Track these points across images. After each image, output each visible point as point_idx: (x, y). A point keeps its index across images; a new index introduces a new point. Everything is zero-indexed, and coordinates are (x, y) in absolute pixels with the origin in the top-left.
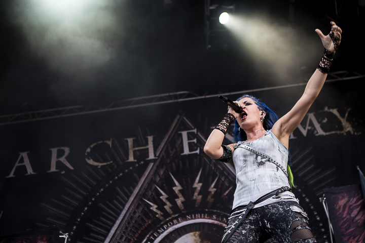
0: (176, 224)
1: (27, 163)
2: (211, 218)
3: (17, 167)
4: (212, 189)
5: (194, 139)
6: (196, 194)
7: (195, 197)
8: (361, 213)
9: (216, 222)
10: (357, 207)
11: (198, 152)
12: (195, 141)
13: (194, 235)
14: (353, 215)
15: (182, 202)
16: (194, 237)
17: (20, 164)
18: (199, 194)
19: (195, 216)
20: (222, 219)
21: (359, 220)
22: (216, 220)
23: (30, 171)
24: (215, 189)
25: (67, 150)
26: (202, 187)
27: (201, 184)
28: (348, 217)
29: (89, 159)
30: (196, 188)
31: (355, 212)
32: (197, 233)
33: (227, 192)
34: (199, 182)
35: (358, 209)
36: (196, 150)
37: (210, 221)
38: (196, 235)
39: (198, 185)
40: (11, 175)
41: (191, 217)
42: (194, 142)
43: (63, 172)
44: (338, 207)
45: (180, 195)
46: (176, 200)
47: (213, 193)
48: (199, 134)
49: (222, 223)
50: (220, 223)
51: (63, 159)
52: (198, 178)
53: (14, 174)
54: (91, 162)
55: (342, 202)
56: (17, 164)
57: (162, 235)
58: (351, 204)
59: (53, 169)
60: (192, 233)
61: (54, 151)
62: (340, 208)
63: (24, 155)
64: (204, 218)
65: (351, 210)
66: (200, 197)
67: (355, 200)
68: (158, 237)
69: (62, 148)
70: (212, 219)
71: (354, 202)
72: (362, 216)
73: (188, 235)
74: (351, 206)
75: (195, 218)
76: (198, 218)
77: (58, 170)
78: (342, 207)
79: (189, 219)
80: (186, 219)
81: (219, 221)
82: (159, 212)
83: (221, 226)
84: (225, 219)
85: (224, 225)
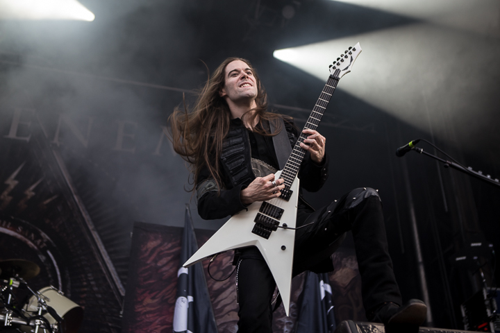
2: (14, 229)
4: (30, 192)
6: (6, 193)
7: (3, 197)
8: (172, 264)
9: (19, 236)
10: (168, 255)
11: (28, 139)
14: (159, 264)
18: (10, 194)
20: (29, 234)
21: (166, 271)
22: (21, 233)
24: (33, 194)
26: (17, 186)
27: (16, 182)
28: (153, 264)
30: (7, 186)
31: (164, 261)
33: (48, 201)
34: (16, 178)
35: (169, 258)
37: (11, 233)
39: (12, 182)
44: (144, 249)
47: (29, 197)
49: (27, 240)
50: (24, 239)
52: (16, 173)
55: (152, 244)
58: (162, 249)
62: (147, 250)
64: (6, 227)
65: (160, 257)
66: (10, 198)
67: (170, 245)
70: (16, 231)
71: (167, 248)
72: (171, 268)
74: (162, 251)
78: (150, 250)
81: (24, 236)
83: (25, 244)
84: (33, 235)
85: (29, 243)
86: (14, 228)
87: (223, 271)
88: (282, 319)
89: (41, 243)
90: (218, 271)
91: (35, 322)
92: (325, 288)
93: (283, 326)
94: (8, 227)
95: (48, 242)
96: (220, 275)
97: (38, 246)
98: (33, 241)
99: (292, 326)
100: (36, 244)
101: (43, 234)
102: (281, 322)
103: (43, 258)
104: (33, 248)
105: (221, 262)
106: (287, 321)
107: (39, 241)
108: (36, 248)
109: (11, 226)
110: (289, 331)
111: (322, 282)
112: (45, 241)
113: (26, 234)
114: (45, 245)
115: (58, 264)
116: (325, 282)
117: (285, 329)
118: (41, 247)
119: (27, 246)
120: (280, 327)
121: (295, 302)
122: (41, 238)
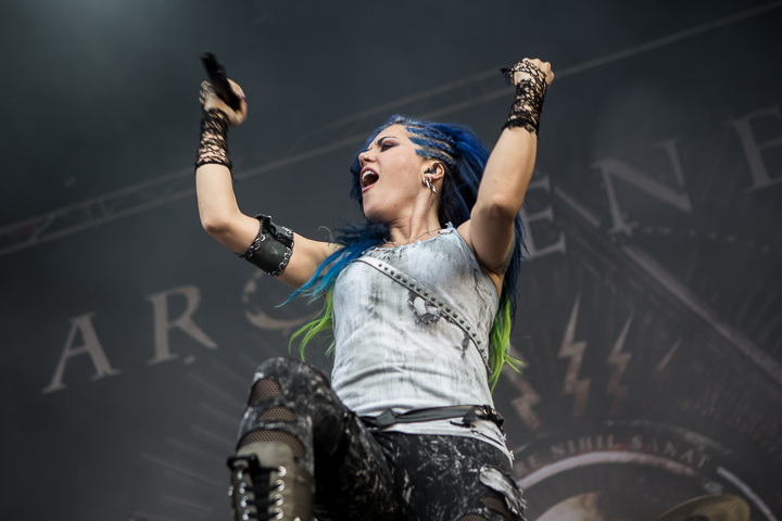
1: (92, 345)
2: (626, 446)
3: (70, 361)
4: (619, 356)
5: (543, 209)
6: (571, 377)
7: (568, 388)
9: (643, 458)
11: (561, 246)
12: (548, 213)
13: (582, 504)
15: (534, 408)
16: (582, 511)
17: (77, 351)
18: (581, 377)
19: (577, 445)
20: (662, 446)
22: (642, 450)
23: (102, 366)
24: (628, 356)
25: (193, 296)
26: (587, 354)
27: (581, 346)
29: (255, 313)
30: (568, 360)
32: (590, 496)
33: (666, 360)
34: (577, 338)
36: (556, 240)
37: (625, 456)
38: (588, 503)
39: (573, 350)
40: (56, 383)
41: (566, 448)
42: (545, 220)
43: (190, 360)
45: (524, 387)
46: (515, 402)
47: (622, 368)
48: (559, 192)
49: (662, 461)
50: (656, 460)
51: (184, 322)
52: (570, 328)
53: (64, 380)
54: (260, 321)
56: (68, 353)
59: (163, 353)
60: (573, 501)
61: (160, 302)
63: (84, 323)
64: (606, 448)
66: (585, 385)
69: (180, 290)
70: (631, 450)
73: (562, 506)
75: (577, 453)
76: (587, 451)
77: (175, 356)
79: (561, 457)
80: (550, 459)
81: (650, 452)
83: (661, 470)
84: (669, 446)
85: (671, 465)
86: (624, 444)
89: (696, 458)
94: (610, 444)
95: (709, 450)
97: (693, 465)
98: (676, 459)
100: (684, 462)
101: (690, 436)
103: (714, 488)
107: (690, 455)
108: (689, 471)
109: (615, 443)
112: (701, 448)
113: (656, 449)
114: (704, 458)
115: (755, 490)
118: (701, 464)
119: (669, 473)
122: (688, 446)
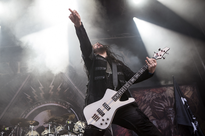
0: (39, 106)
6: (51, 91)
7: (50, 92)
9: (59, 105)
15: (43, 95)
16: (48, 113)
19: (49, 102)
20: (63, 104)
24: (60, 89)
26: (54, 88)
27: (53, 86)
30: (50, 88)
32: (50, 110)
33: (66, 91)
37: (57, 105)
38: (49, 111)
45: (42, 91)
46: (40, 93)
47: (59, 91)
52: (52, 83)
57: (32, 111)
60: (47, 111)
66: (53, 92)
68: (30, 112)
73: (45, 111)
75: (49, 103)
76: (51, 103)
79: (46, 103)
80: (44, 104)
81: (61, 105)
82: (31, 99)
83: (62, 107)
85: (64, 107)
86: (57, 103)
87: (143, 102)
88: (170, 115)
89: (68, 106)
90: (141, 102)
91: (79, 135)
92: (184, 100)
93: (171, 117)
95: (70, 105)
96: (142, 103)
97: (67, 108)
98: (64, 106)
99: (174, 117)
100: (66, 107)
101: (67, 103)
102: (169, 116)
103: (70, 111)
104: (65, 108)
105: (142, 99)
106: (172, 116)
108: (66, 108)
109: (55, 102)
110: (173, 119)
111: (182, 98)
116: (183, 98)
117: (172, 119)
119: (63, 108)
120: (170, 118)
121: (173, 108)
